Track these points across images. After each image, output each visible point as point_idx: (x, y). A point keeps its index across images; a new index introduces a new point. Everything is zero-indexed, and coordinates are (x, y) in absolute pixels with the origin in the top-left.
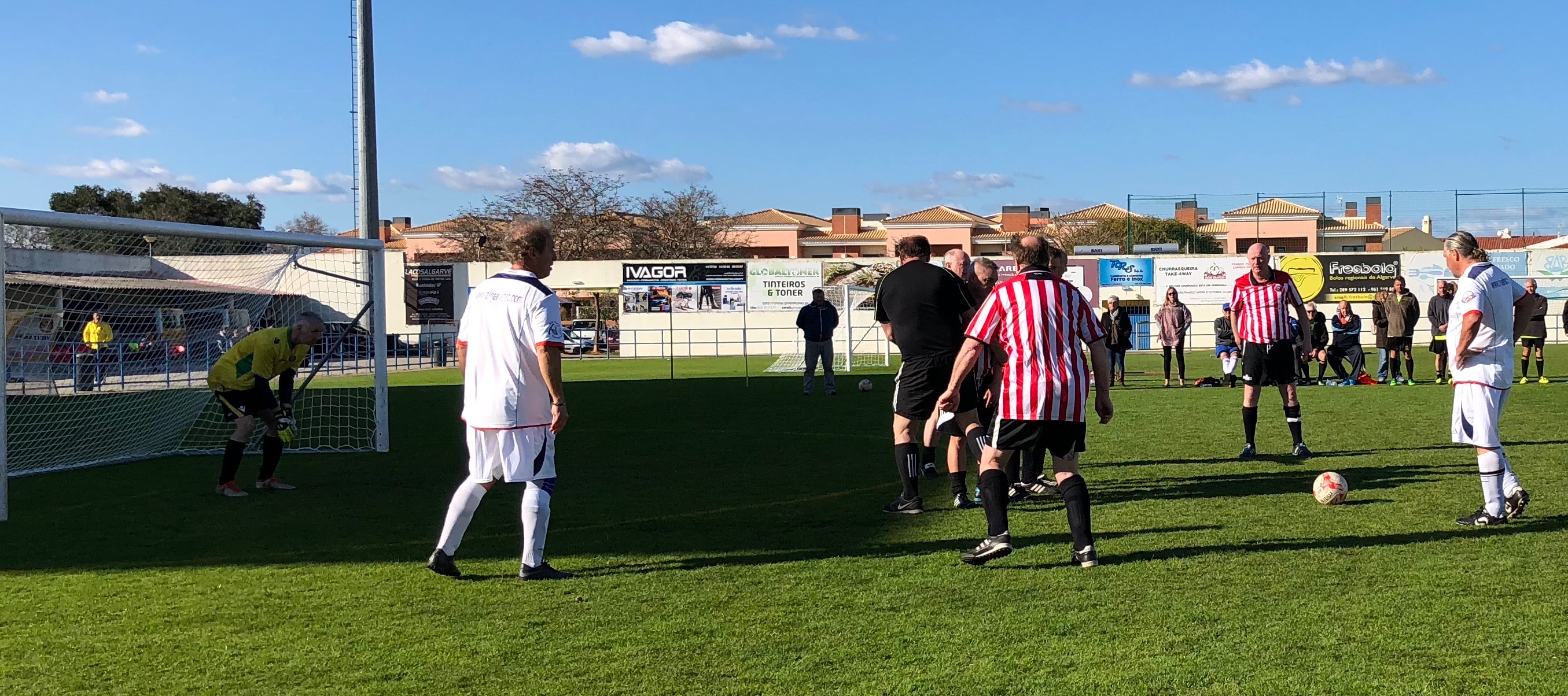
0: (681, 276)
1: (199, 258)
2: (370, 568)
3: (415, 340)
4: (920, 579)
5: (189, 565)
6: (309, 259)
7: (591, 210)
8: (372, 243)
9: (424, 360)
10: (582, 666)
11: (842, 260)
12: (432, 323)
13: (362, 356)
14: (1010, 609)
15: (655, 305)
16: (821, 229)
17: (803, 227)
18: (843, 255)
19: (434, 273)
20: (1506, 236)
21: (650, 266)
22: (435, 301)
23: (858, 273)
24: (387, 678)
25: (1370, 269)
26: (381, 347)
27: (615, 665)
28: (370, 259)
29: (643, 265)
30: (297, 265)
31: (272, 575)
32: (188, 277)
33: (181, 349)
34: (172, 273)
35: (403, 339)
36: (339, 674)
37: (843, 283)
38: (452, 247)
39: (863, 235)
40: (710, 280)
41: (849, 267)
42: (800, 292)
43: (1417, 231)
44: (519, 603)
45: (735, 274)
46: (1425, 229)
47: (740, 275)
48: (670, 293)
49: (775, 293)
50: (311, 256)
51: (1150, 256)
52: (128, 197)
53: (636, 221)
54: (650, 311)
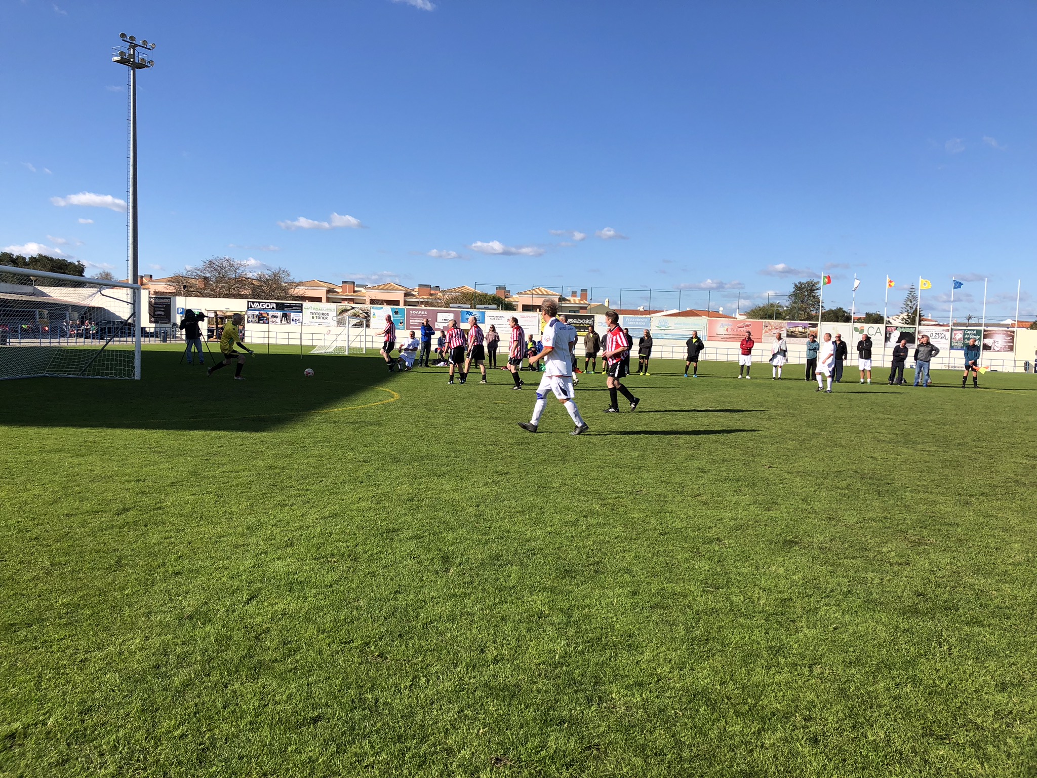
0: (273, 308)
1: (56, 288)
2: (131, 431)
3: (152, 330)
4: (377, 449)
5: (50, 425)
6: (107, 291)
7: (234, 276)
8: (135, 286)
9: (157, 339)
10: (226, 480)
11: (346, 305)
12: (161, 323)
13: (129, 336)
14: (416, 464)
15: (261, 320)
16: (337, 290)
17: (328, 289)
18: (346, 302)
19: (163, 300)
20: (642, 310)
21: (259, 303)
22: (163, 313)
23: (353, 310)
24: (138, 481)
25: (581, 321)
26: (138, 332)
27: (240, 480)
28: (134, 293)
29: (257, 302)
30: (101, 293)
31: (87, 432)
32: (50, 296)
33: (47, 329)
34: (43, 294)
35: (147, 330)
36: (117, 478)
37: (346, 315)
38: (170, 289)
39: (355, 294)
40: (286, 310)
41: (349, 308)
42: (326, 318)
43: (603, 305)
44: (198, 450)
45: (297, 308)
46: (606, 304)
47: (300, 309)
48: (268, 315)
49: (315, 318)
50: (107, 290)
51: (484, 310)
52: (24, 259)
53: (254, 282)
54: (259, 323)
